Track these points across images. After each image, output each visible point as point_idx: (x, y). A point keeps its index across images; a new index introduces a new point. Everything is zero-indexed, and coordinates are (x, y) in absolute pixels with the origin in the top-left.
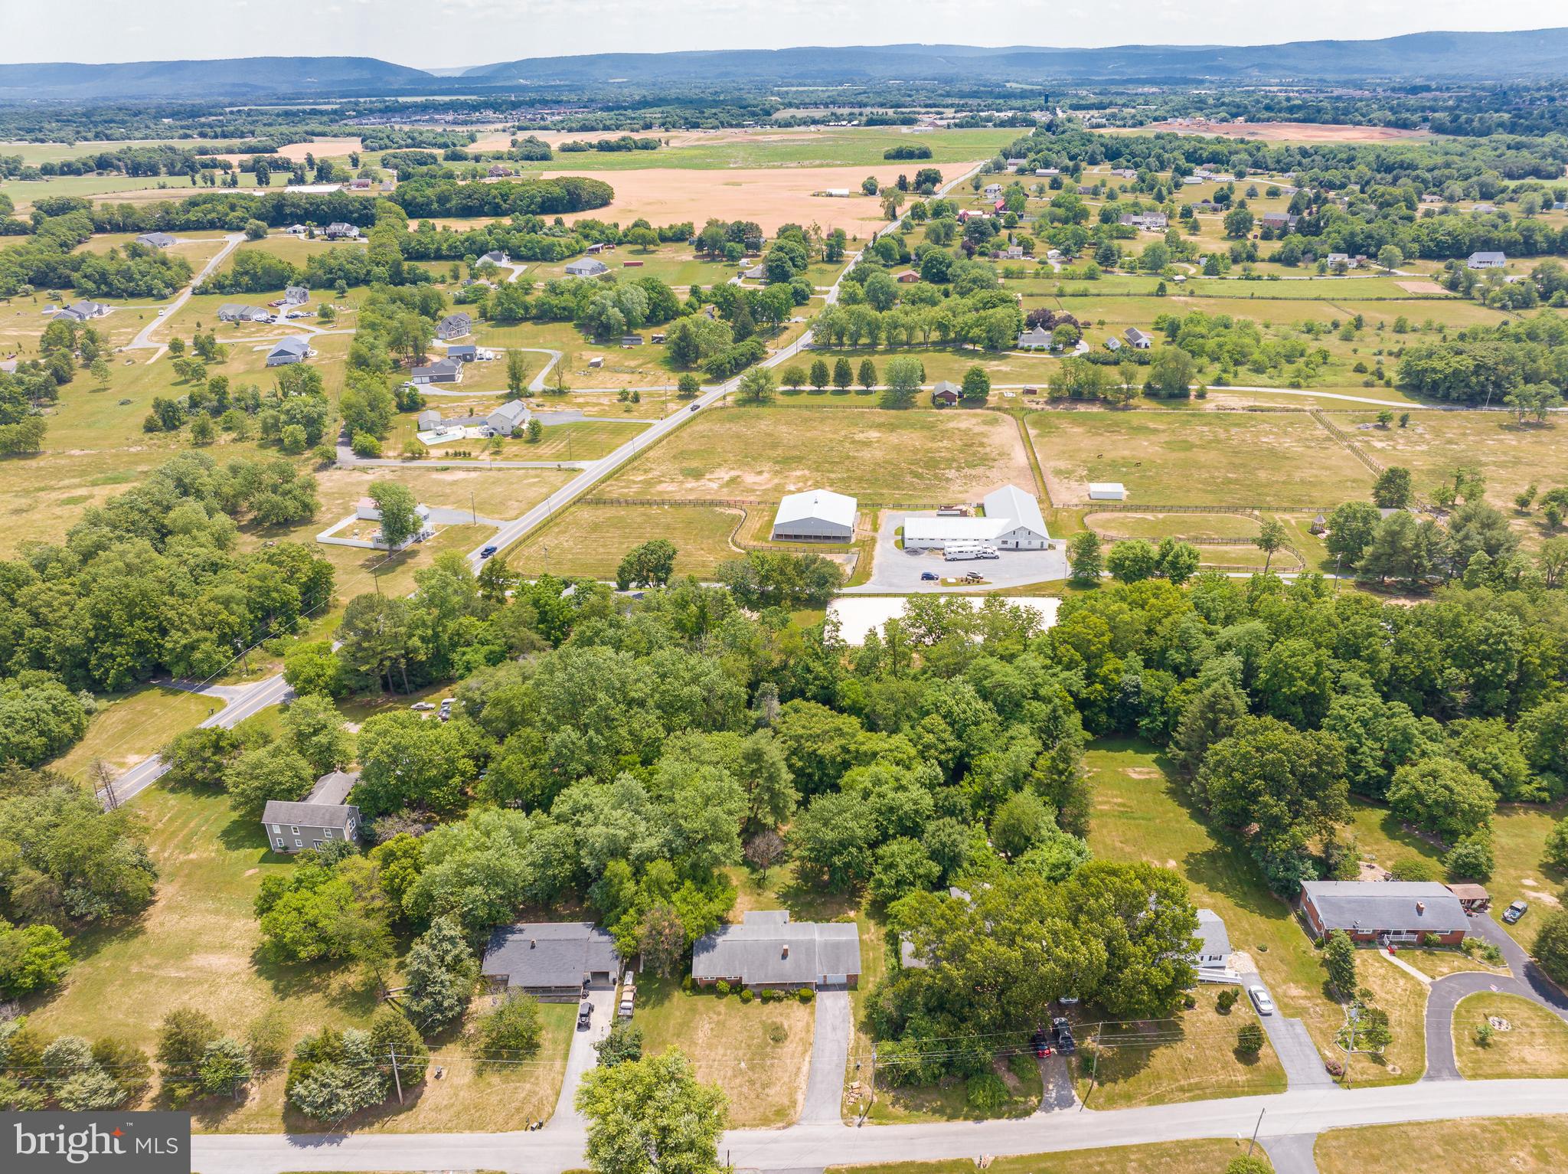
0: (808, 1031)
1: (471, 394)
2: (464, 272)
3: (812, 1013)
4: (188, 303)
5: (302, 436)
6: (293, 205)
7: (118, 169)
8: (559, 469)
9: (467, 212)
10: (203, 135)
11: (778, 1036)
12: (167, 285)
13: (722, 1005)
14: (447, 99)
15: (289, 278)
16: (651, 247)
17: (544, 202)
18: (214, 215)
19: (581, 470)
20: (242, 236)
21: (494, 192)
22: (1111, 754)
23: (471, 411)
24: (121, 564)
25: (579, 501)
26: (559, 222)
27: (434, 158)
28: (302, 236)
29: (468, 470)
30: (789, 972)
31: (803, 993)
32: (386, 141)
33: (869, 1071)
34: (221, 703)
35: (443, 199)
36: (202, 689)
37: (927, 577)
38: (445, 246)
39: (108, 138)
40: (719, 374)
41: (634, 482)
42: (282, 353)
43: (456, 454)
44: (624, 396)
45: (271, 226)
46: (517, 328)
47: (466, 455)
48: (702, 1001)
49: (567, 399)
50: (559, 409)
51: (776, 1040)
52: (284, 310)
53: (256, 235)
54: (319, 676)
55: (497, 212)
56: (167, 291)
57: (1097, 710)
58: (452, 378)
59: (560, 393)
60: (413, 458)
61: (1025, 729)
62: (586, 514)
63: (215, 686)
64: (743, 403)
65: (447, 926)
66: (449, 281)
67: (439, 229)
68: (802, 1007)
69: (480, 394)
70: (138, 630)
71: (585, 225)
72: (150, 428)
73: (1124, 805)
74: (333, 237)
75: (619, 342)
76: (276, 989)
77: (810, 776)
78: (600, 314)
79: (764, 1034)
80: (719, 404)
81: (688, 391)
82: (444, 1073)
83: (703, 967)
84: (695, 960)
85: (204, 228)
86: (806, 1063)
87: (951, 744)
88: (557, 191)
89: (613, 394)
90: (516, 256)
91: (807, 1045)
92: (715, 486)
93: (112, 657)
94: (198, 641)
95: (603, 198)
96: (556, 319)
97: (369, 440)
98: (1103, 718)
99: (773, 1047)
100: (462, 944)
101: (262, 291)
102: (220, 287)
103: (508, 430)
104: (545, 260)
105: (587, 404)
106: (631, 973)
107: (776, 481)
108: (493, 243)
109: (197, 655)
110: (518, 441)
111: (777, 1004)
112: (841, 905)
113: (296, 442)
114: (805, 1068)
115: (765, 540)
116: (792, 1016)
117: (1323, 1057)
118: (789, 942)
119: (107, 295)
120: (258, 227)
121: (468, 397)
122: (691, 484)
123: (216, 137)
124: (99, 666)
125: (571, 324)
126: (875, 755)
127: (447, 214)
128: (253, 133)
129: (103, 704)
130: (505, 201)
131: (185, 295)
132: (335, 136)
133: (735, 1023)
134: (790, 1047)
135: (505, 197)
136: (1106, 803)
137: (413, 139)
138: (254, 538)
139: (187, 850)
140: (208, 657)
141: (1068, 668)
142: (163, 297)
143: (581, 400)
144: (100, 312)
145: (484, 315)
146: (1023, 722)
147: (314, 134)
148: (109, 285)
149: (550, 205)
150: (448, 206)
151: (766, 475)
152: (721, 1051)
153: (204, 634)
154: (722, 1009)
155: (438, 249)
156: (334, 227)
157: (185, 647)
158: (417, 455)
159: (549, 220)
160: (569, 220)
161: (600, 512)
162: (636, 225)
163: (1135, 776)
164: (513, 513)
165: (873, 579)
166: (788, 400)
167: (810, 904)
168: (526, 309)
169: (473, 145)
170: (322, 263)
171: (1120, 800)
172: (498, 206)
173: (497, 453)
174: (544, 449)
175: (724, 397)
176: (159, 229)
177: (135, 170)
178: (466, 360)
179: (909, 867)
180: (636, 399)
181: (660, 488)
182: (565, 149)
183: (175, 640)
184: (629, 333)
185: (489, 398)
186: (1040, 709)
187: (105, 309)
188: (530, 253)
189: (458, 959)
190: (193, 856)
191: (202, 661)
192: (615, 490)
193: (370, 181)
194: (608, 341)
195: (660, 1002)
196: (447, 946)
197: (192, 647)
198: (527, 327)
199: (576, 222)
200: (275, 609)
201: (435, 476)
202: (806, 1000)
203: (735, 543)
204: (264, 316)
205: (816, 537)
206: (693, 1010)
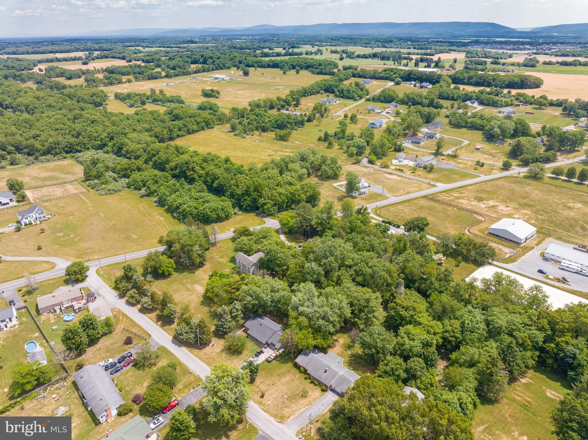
0: (314, 400)
1: (422, 150)
2: (456, 106)
3: (321, 396)
4: (362, 103)
5: (355, 152)
6: (414, 75)
7: (378, 58)
8: (429, 184)
9: (477, 84)
10: (414, 48)
11: (304, 395)
12: (358, 96)
13: (298, 375)
14: (515, 40)
15: (395, 99)
16: (544, 107)
17: (509, 83)
18: (388, 75)
19: (436, 186)
20: (392, 83)
21: (491, 77)
22: (547, 379)
23: (417, 156)
24: (266, 176)
25: (425, 197)
26: (509, 92)
27: (486, 63)
28: (412, 86)
29: (398, 176)
30: (323, 378)
31: (325, 388)
32: (475, 55)
33: (319, 425)
34: (265, 222)
35: (470, 78)
36: (264, 217)
37: (540, 271)
38: (456, 96)
39: (385, 47)
40: (525, 163)
41: (453, 196)
42: (373, 124)
43: (399, 170)
44: (478, 163)
45: (403, 81)
46: (459, 130)
47: (402, 171)
48: (295, 370)
49: (455, 159)
50: (449, 162)
51: (302, 396)
52: (387, 110)
53: (398, 83)
54: (287, 224)
55: (489, 85)
56: (358, 98)
57: (548, 356)
58: (419, 143)
59: (454, 156)
60: (384, 167)
61: (494, 345)
62: (423, 202)
63: (268, 218)
64: (526, 177)
65: (238, 305)
66: (450, 108)
67: (461, 89)
68: (320, 392)
69: (425, 151)
70: (254, 195)
71: (520, 95)
72: (319, 140)
73: (529, 402)
74: (422, 87)
75: (495, 142)
76: (202, 302)
77: (397, 320)
78: (491, 130)
79: (301, 392)
80: (516, 175)
81: (506, 167)
82: (215, 345)
83: (300, 360)
84: (300, 356)
85: (384, 79)
86: (304, 409)
87: (456, 335)
88: (517, 80)
89: (474, 161)
90: (481, 103)
91: (310, 404)
92: (483, 206)
93: (247, 200)
94: (267, 203)
95: (537, 84)
96: (477, 129)
97: (374, 158)
98: (550, 361)
99: (300, 397)
100: (240, 312)
101: (386, 103)
102: (374, 100)
103: (423, 165)
104: (494, 106)
105: (462, 163)
106: (283, 349)
107: (512, 212)
108: (474, 97)
109: (266, 207)
110: (424, 170)
111: (314, 386)
112: (368, 369)
113: (352, 153)
114: (302, 410)
115: (483, 233)
116: (315, 392)
118: (331, 368)
119: (342, 97)
120: (399, 81)
121: (421, 151)
122: (475, 203)
123: (418, 49)
124: (243, 202)
125: (482, 132)
126: (420, 324)
127: (470, 84)
128: (431, 48)
129: (240, 213)
130: (494, 82)
131: (364, 99)
132: (459, 52)
133: (296, 383)
134: (304, 401)
135: (494, 80)
136: (520, 396)
137: (485, 55)
138: (317, 180)
139: (221, 258)
140: (268, 208)
141: (539, 330)
142: (356, 100)
143: (460, 161)
144: (335, 102)
145: (450, 123)
146: (496, 341)
147: (452, 50)
148: (343, 94)
149: (511, 85)
150: (471, 81)
151: (510, 208)
152: (284, 388)
153: (270, 201)
154: (297, 376)
155: (453, 96)
156: (424, 84)
157: (264, 203)
158: (386, 167)
159: (505, 91)
160: (514, 92)
161: (429, 203)
162: (541, 97)
163: (549, 394)
164: (399, 194)
165: (515, 263)
166: (551, 181)
167: (359, 363)
168: (467, 123)
169: (510, 59)
170: (407, 96)
171: (529, 400)
172: (490, 83)
173: (413, 173)
174: (431, 176)
175: (519, 173)
176: (371, 78)
177: (383, 58)
178: (430, 138)
179: (392, 369)
180: (482, 165)
181: (460, 201)
182: (545, 63)
183: (261, 201)
184: (502, 140)
185: (427, 153)
186: (508, 339)
187: (338, 102)
188: (487, 103)
189: (236, 316)
190: (221, 260)
191: (266, 209)
192: (442, 197)
193: (451, 69)
194: (491, 141)
195: (283, 363)
196: (234, 310)
197: (265, 204)
198: (464, 130)
199: (517, 93)
200: (296, 201)
201: (387, 175)
202: (323, 390)
203: (469, 231)
204: (379, 111)
205: (506, 239)
206: (289, 371)
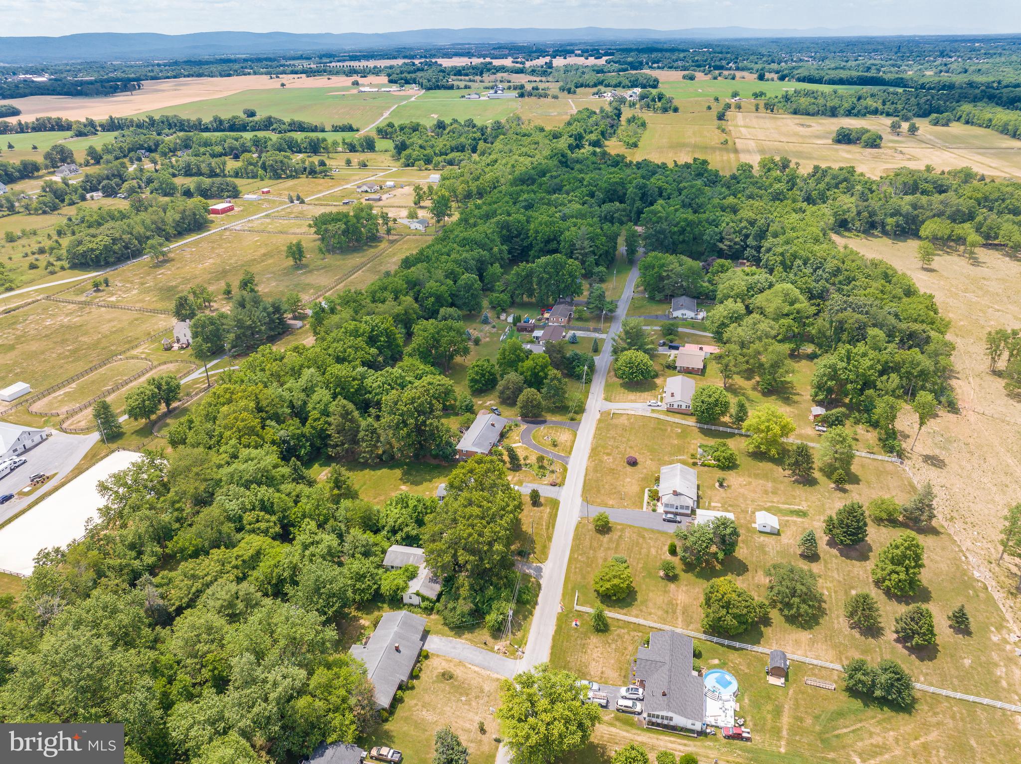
0: (451, 661)
3: (438, 656)
11: (449, 676)
30: (410, 654)
33: (490, 640)
48: (402, 711)
51: (451, 677)
68: (432, 659)
86: (473, 667)
91: (461, 663)
99: (456, 680)
114: (476, 669)
117: (547, 484)
134: (459, 672)
152: (448, 708)
154: (411, 702)
202: (429, 656)
206: (404, 718)
